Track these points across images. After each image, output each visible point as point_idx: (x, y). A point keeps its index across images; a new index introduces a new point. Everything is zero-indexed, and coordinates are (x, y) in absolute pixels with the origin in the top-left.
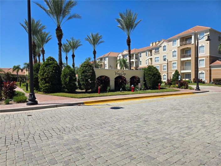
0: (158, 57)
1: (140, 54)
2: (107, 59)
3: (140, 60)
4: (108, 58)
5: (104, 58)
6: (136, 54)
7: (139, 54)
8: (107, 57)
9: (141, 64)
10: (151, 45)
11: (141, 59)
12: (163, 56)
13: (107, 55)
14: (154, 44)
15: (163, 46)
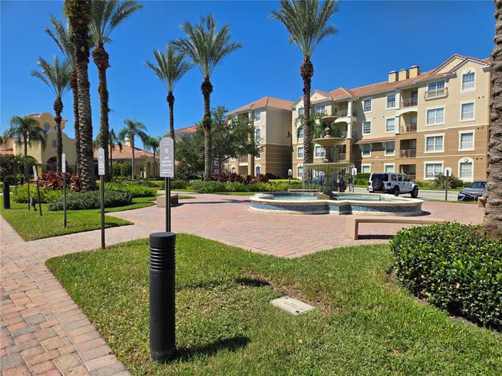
0: (443, 109)
1: (368, 101)
2: (263, 115)
3: (365, 119)
4: (265, 113)
5: (253, 112)
6: (353, 102)
7: (363, 102)
8: (262, 109)
9: (368, 131)
10: (392, 78)
11: (368, 117)
12: (463, 105)
13: (261, 103)
14: (402, 76)
15: (464, 76)
